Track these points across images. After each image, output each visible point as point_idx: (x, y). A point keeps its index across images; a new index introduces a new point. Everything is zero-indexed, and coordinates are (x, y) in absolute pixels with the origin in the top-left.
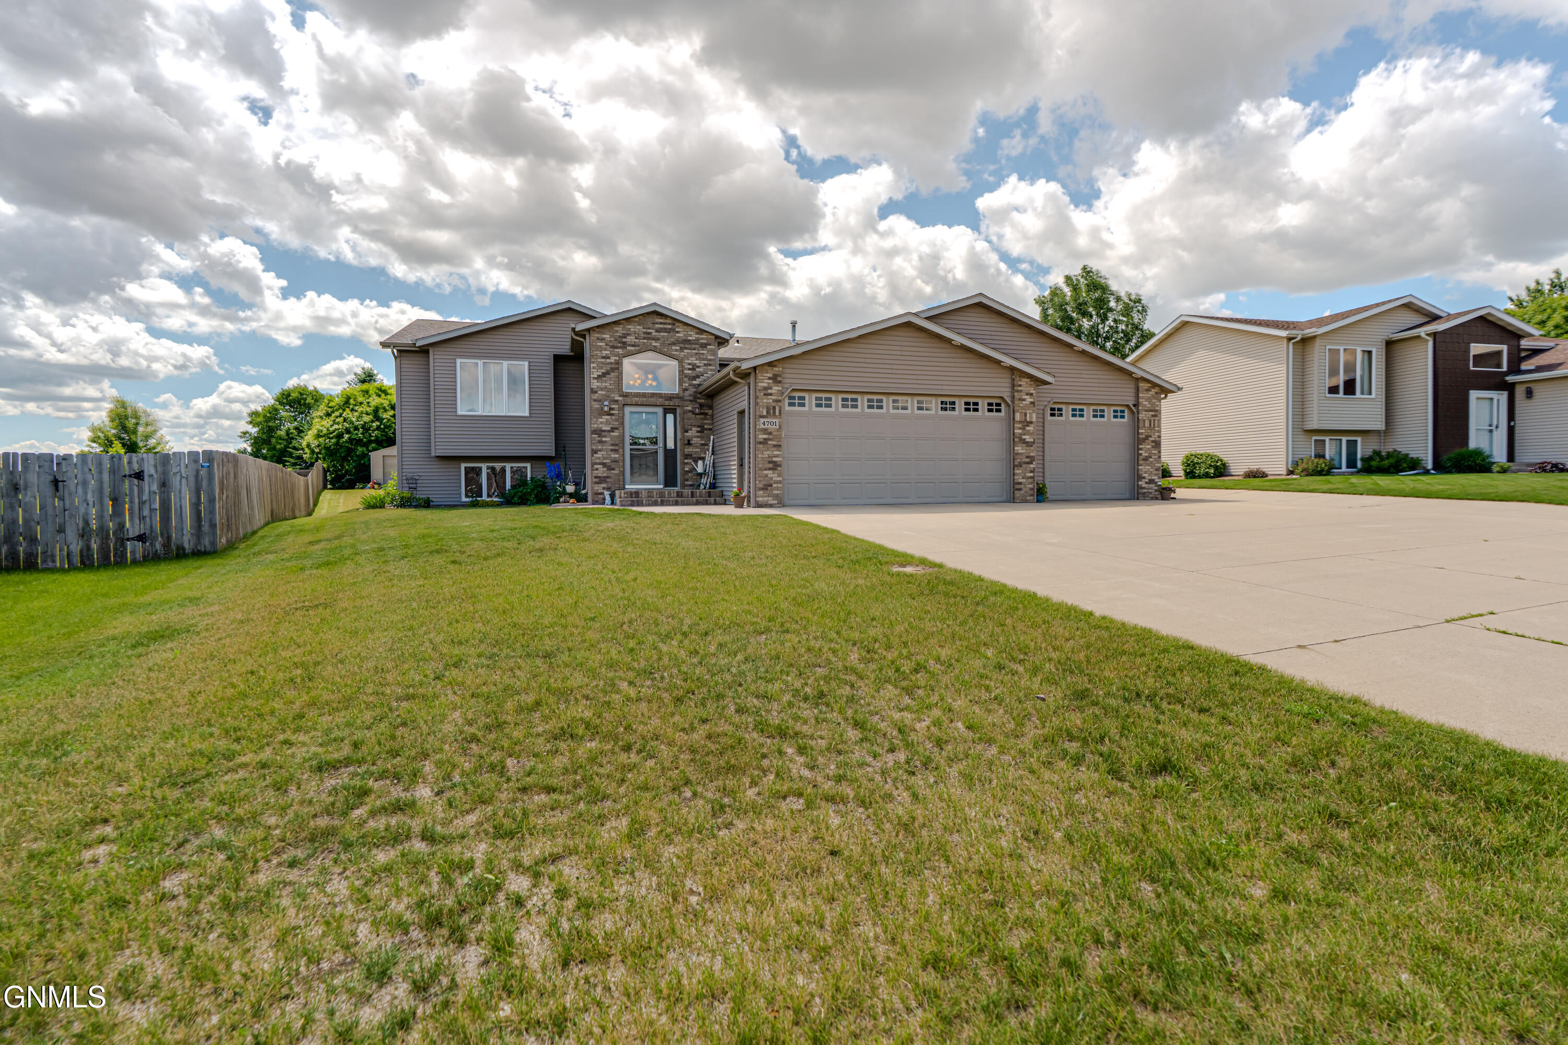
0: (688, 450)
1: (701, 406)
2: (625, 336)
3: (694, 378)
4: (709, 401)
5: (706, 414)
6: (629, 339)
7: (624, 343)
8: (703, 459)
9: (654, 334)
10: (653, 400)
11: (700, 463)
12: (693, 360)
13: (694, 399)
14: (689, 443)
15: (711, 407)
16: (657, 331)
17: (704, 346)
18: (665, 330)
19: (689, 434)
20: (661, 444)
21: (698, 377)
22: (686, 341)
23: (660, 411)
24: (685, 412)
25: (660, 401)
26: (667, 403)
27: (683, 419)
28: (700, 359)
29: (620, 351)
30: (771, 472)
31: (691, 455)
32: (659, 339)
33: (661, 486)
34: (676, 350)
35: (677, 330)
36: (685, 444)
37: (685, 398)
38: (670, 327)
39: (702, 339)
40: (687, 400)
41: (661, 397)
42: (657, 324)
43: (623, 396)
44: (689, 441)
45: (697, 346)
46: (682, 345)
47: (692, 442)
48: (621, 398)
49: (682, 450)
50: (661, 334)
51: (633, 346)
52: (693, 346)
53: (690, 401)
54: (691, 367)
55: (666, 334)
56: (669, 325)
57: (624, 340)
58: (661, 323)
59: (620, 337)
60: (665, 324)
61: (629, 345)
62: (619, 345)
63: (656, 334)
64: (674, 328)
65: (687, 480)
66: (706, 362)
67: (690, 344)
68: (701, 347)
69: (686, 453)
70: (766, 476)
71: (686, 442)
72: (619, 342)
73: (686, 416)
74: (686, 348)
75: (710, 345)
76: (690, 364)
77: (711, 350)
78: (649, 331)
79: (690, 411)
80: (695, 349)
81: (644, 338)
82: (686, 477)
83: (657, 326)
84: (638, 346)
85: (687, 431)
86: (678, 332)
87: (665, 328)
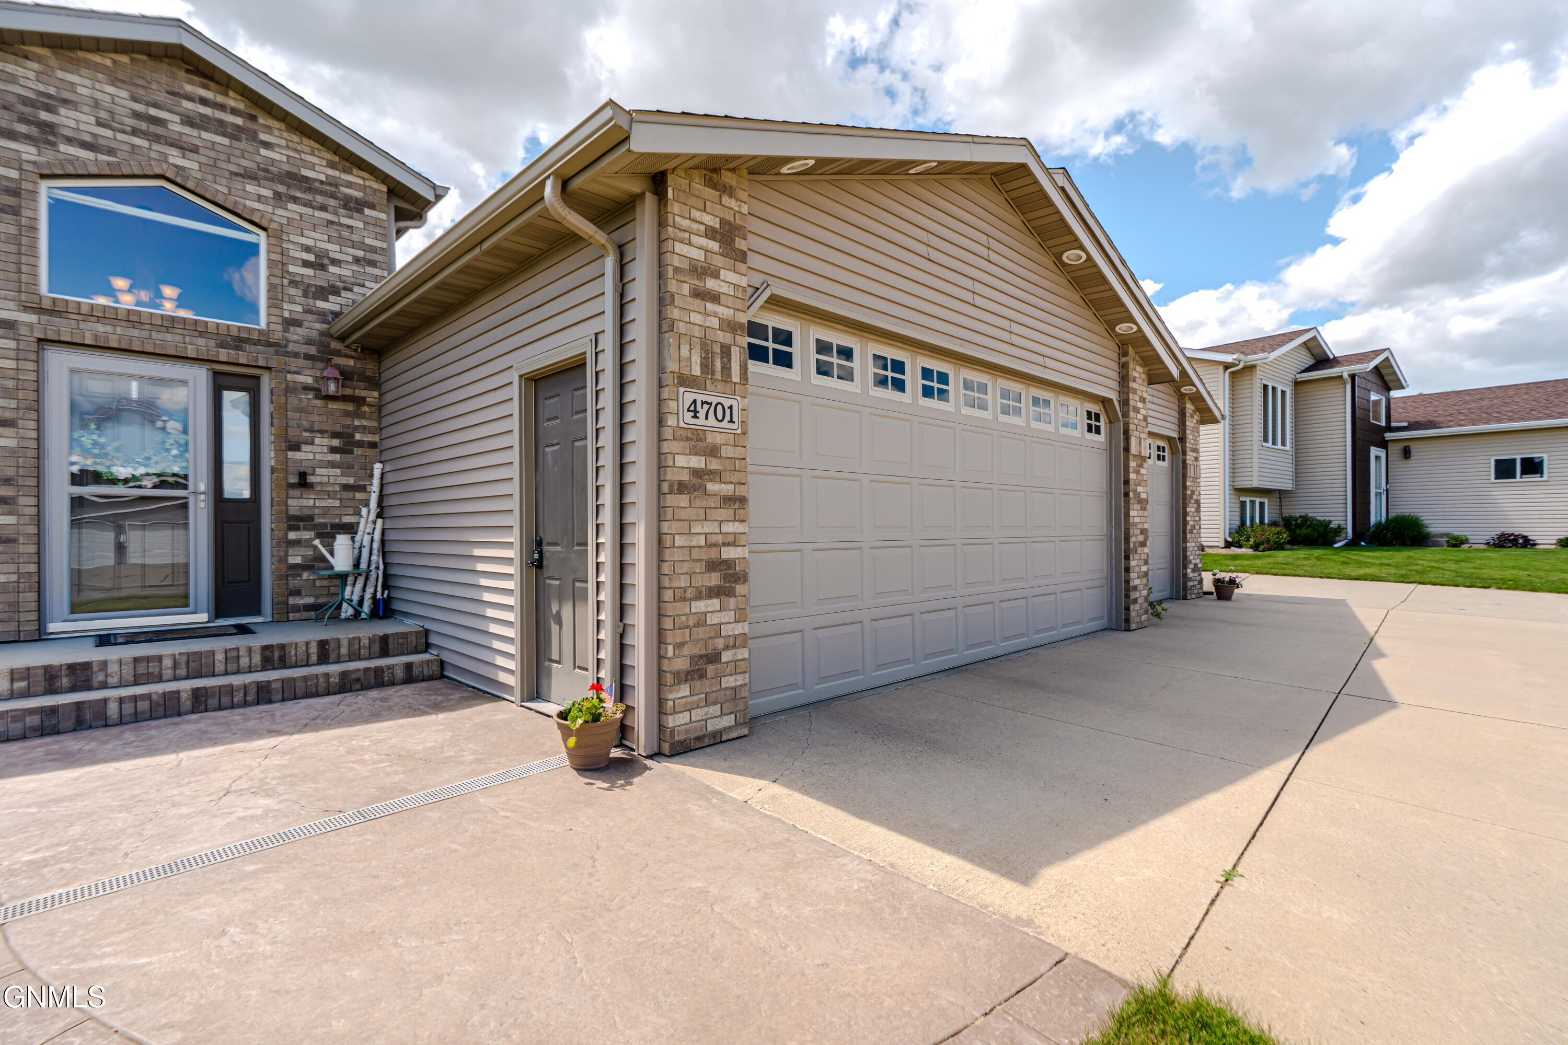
0: (299, 503)
1: (346, 376)
2: (50, 104)
3: (324, 292)
4: (370, 367)
5: (360, 401)
6: (66, 118)
7: (48, 128)
8: (351, 529)
9: (176, 126)
10: (171, 341)
11: (342, 542)
12: (319, 239)
13: (323, 356)
14: (303, 482)
15: (375, 383)
16: (188, 121)
17: (355, 206)
18: (221, 128)
19: (305, 455)
20: (201, 483)
21: (335, 291)
22: (293, 179)
23: (200, 376)
24: (290, 389)
25: (197, 346)
26: (223, 355)
27: (281, 410)
28: (340, 241)
29: (28, 152)
30: (715, 603)
31: (310, 518)
32: (195, 150)
33: (203, 617)
34: (260, 198)
35: (263, 137)
36: (291, 486)
37: (291, 347)
38: (239, 121)
39: (349, 185)
40: (296, 355)
41: (202, 334)
42: (190, 98)
43: (40, 310)
44: (303, 475)
45: (332, 202)
46: (281, 189)
47: (311, 479)
48: (32, 318)
49: (280, 504)
50: (205, 135)
51: (85, 145)
52: (319, 199)
53: (308, 357)
54: (311, 258)
55: (226, 141)
56: (234, 112)
57: (44, 116)
58: (204, 102)
59: (25, 101)
60: (222, 107)
61: (70, 141)
62: (22, 128)
63: (187, 130)
64: (250, 125)
65: (298, 593)
66: (360, 253)
67: (309, 190)
68: (345, 207)
69: (293, 511)
70: (701, 622)
71: (293, 479)
72: (24, 120)
73: (293, 401)
74: (295, 200)
75: (372, 207)
76: (307, 249)
77: (376, 223)
78: (153, 112)
79: (307, 388)
80: (323, 208)
81: (135, 132)
82: (294, 583)
83: (187, 104)
84: (111, 152)
85: (296, 447)
86: (267, 145)
87: (221, 122)
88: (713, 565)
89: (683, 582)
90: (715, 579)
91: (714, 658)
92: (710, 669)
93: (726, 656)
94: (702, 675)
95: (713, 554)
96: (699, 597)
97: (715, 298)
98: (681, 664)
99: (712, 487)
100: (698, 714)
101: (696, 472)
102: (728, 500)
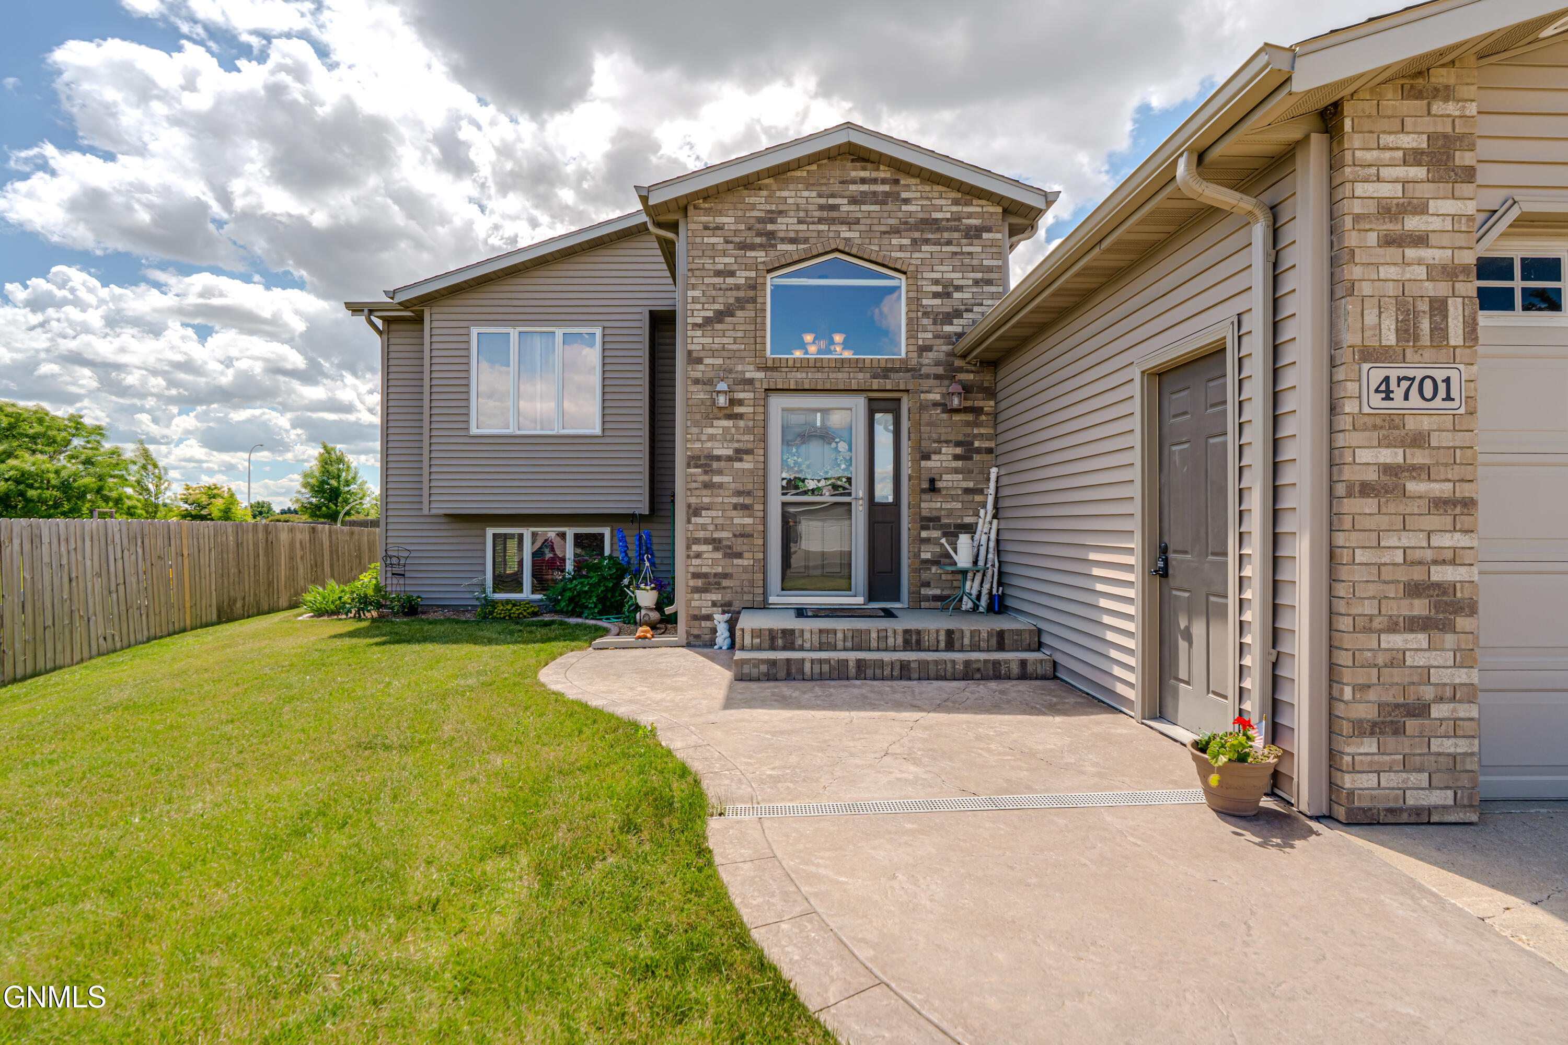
0: (930, 505)
1: (967, 389)
2: (772, 217)
3: (948, 318)
4: (986, 378)
5: (978, 411)
6: (784, 225)
7: (771, 235)
8: (970, 529)
9: (846, 207)
10: (840, 378)
11: (964, 540)
12: (945, 272)
13: (950, 374)
14: (933, 488)
15: (991, 393)
16: (853, 201)
17: (973, 234)
18: (874, 198)
19: (933, 464)
20: (859, 490)
21: (958, 314)
22: (926, 224)
23: (859, 403)
24: (923, 407)
25: (860, 379)
26: (876, 384)
27: (916, 425)
28: (963, 268)
29: (760, 255)
30: (1420, 639)
31: (938, 519)
32: (857, 222)
33: (860, 600)
34: (901, 248)
35: (904, 195)
36: (923, 491)
37: (924, 370)
38: (887, 188)
39: (970, 216)
40: (927, 376)
41: (861, 370)
42: (854, 182)
43: (766, 368)
44: (932, 481)
45: (956, 235)
46: (917, 235)
47: (939, 484)
48: (760, 375)
49: (915, 507)
50: (864, 208)
51: (793, 241)
52: (946, 235)
53: (937, 377)
54: (939, 289)
55: (876, 208)
56: (884, 181)
57: (770, 227)
58: (863, 181)
59: (760, 220)
60: (874, 181)
61: (783, 240)
62: (758, 240)
63: (852, 208)
64: (896, 188)
65: (927, 584)
66: (979, 276)
67: (938, 230)
68: (967, 236)
69: (925, 513)
70: (1397, 660)
71: (925, 485)
72: (759, 234)
73: (925, 417)
74: (927, 241)
75: (989, 230)
76: (936, 282)
77: (993, 243)
78: (831, 201)
79: (936, 404)
80: (949, 243)
81: (820, 221)
82: (925, 576)
83: (853, 187)
84: (806, 240)
85: (927, 457)
86: (906, 201)
87: (874, 193)
88: (1414, 590)
89: (1369, 608)
90: (1420, 607)
91: (1421, 710)
92: (1412, 725)
93: (1437, 711)
94: (1398, 730)
95: (1417, 574)
96: (1393, 627)
97: (1421, 240)
98: (1365, 711)
99: (1413, 487)
100: (1390, 780)
101: (1387, 469)
102: (1439, 504)
